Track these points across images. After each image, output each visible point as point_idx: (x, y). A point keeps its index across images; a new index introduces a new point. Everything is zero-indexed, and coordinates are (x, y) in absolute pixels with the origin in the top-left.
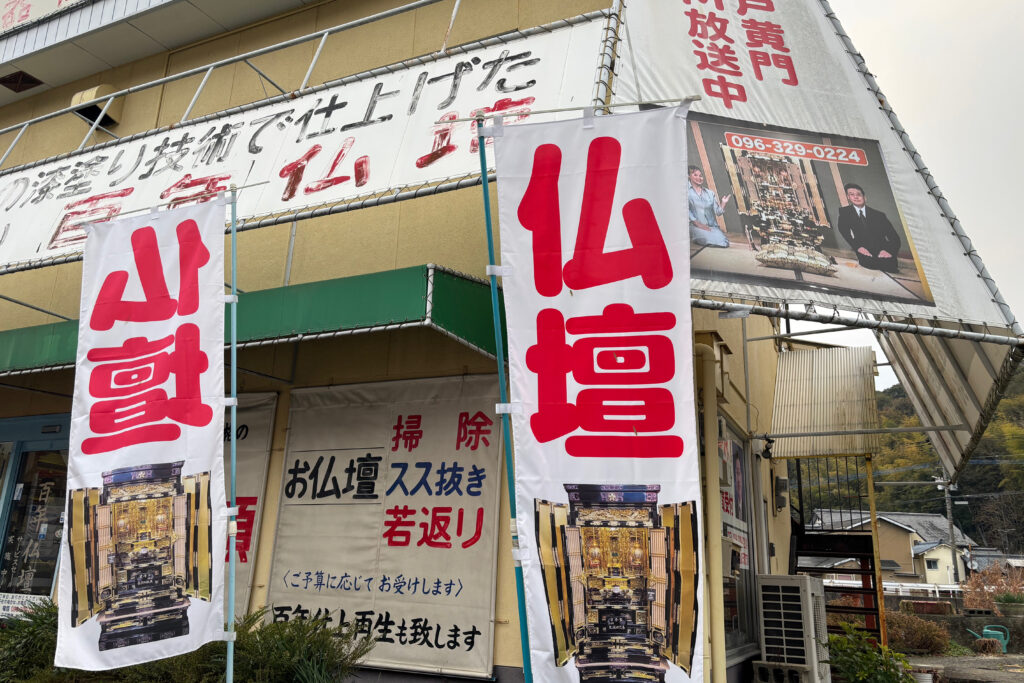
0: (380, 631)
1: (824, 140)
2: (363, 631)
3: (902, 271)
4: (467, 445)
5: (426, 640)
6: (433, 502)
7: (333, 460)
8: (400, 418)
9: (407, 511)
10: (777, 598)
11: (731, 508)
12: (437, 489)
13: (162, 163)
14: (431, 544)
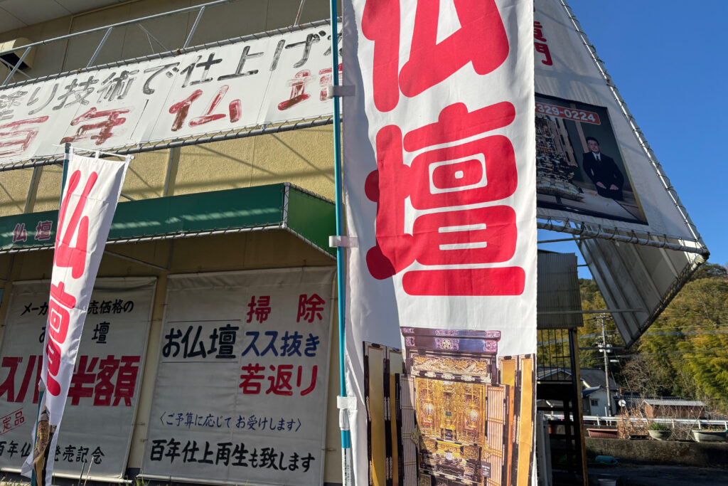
0: (237, 458)
1: (571, 105)
2: (223, 458)
3: (626, 199)
4: (305, 319)
5: (272, 464)
6: (279, 361)
7: (200, 328)
8: (253, 298)
9: (258, 368)
12: (282, 351)
13: (72, 98)
14: (276, 392)
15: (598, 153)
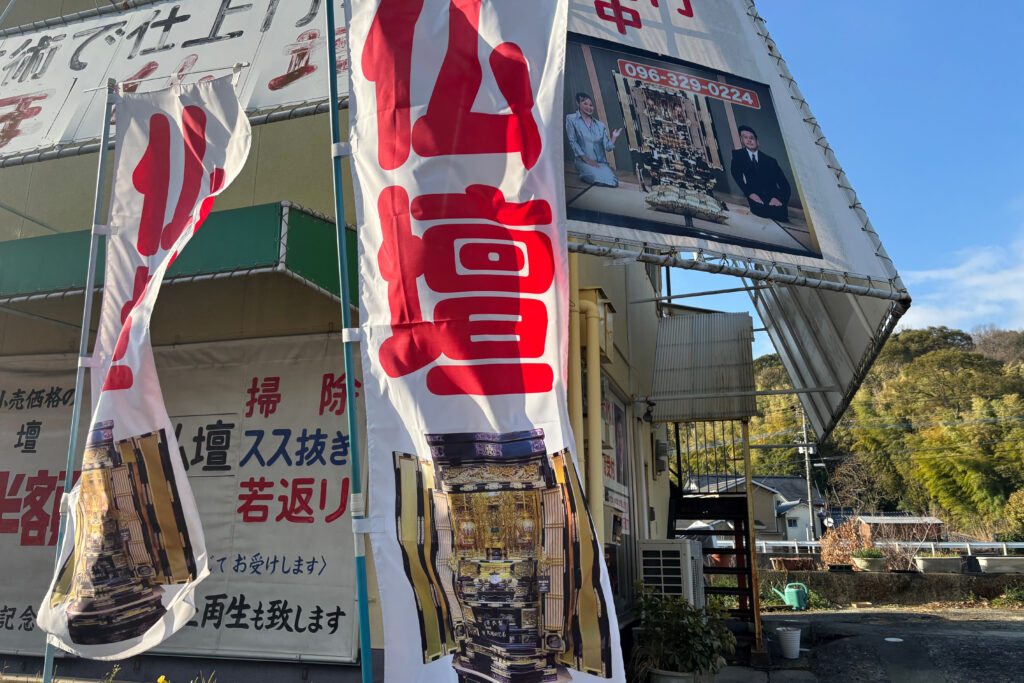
0: (233, 616)
1: (719, 77)
2: (212, 618)
4: (331, 409)
5: (285, 624)
6: (293, 473)
7: (179, 427)
8: (255, 381)
9: (263, 484)
10: (657, 563)
11: (613, 472)
12: (298, 458)
14: (291, 519)
15: (754, 150)
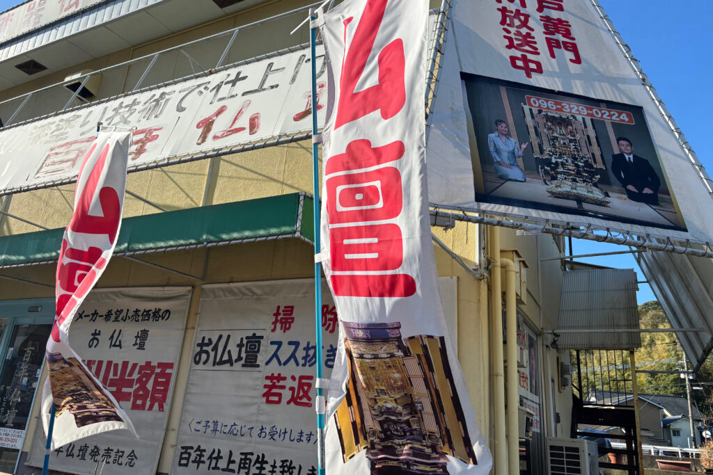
0: (257, 468)
1: (601, 104)
2: (244, 468)
3: (661, 204)
4: (327, 329)
6: (300, 371)
7: (229, 336)
8: (279, 307)
9: (280, 378)
10: (562, 456)
11: (527, 384)
12: (303, 362)
13: (117, 119)
14: (297, 404)
15: (630, 154)
